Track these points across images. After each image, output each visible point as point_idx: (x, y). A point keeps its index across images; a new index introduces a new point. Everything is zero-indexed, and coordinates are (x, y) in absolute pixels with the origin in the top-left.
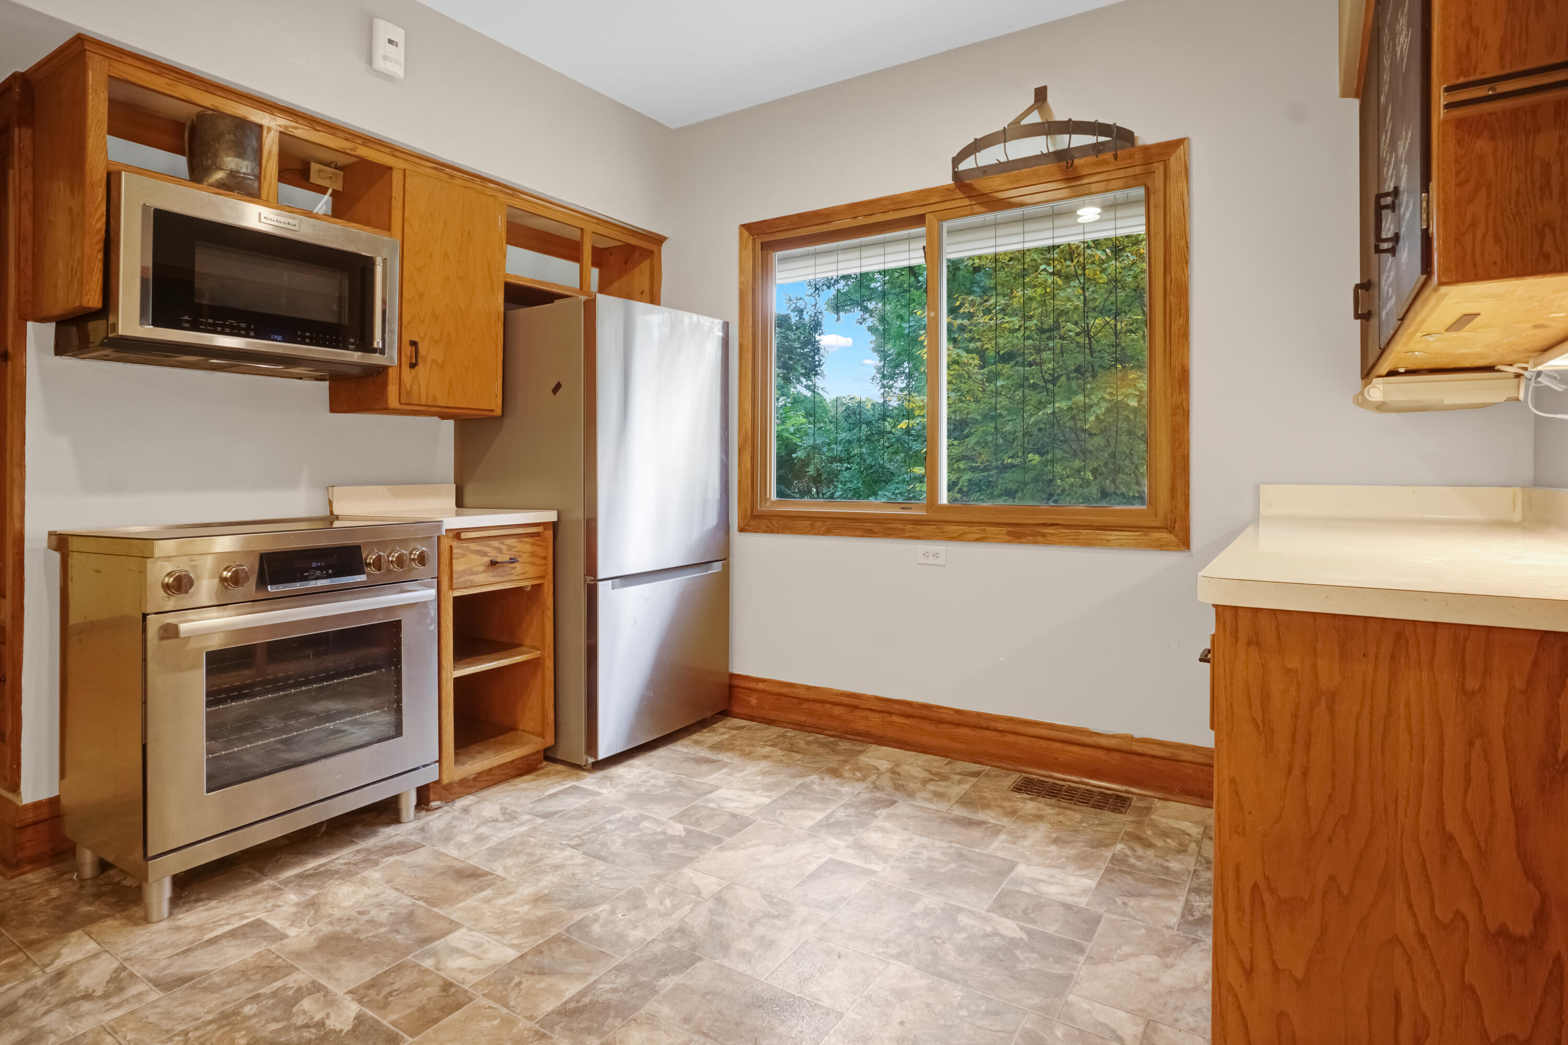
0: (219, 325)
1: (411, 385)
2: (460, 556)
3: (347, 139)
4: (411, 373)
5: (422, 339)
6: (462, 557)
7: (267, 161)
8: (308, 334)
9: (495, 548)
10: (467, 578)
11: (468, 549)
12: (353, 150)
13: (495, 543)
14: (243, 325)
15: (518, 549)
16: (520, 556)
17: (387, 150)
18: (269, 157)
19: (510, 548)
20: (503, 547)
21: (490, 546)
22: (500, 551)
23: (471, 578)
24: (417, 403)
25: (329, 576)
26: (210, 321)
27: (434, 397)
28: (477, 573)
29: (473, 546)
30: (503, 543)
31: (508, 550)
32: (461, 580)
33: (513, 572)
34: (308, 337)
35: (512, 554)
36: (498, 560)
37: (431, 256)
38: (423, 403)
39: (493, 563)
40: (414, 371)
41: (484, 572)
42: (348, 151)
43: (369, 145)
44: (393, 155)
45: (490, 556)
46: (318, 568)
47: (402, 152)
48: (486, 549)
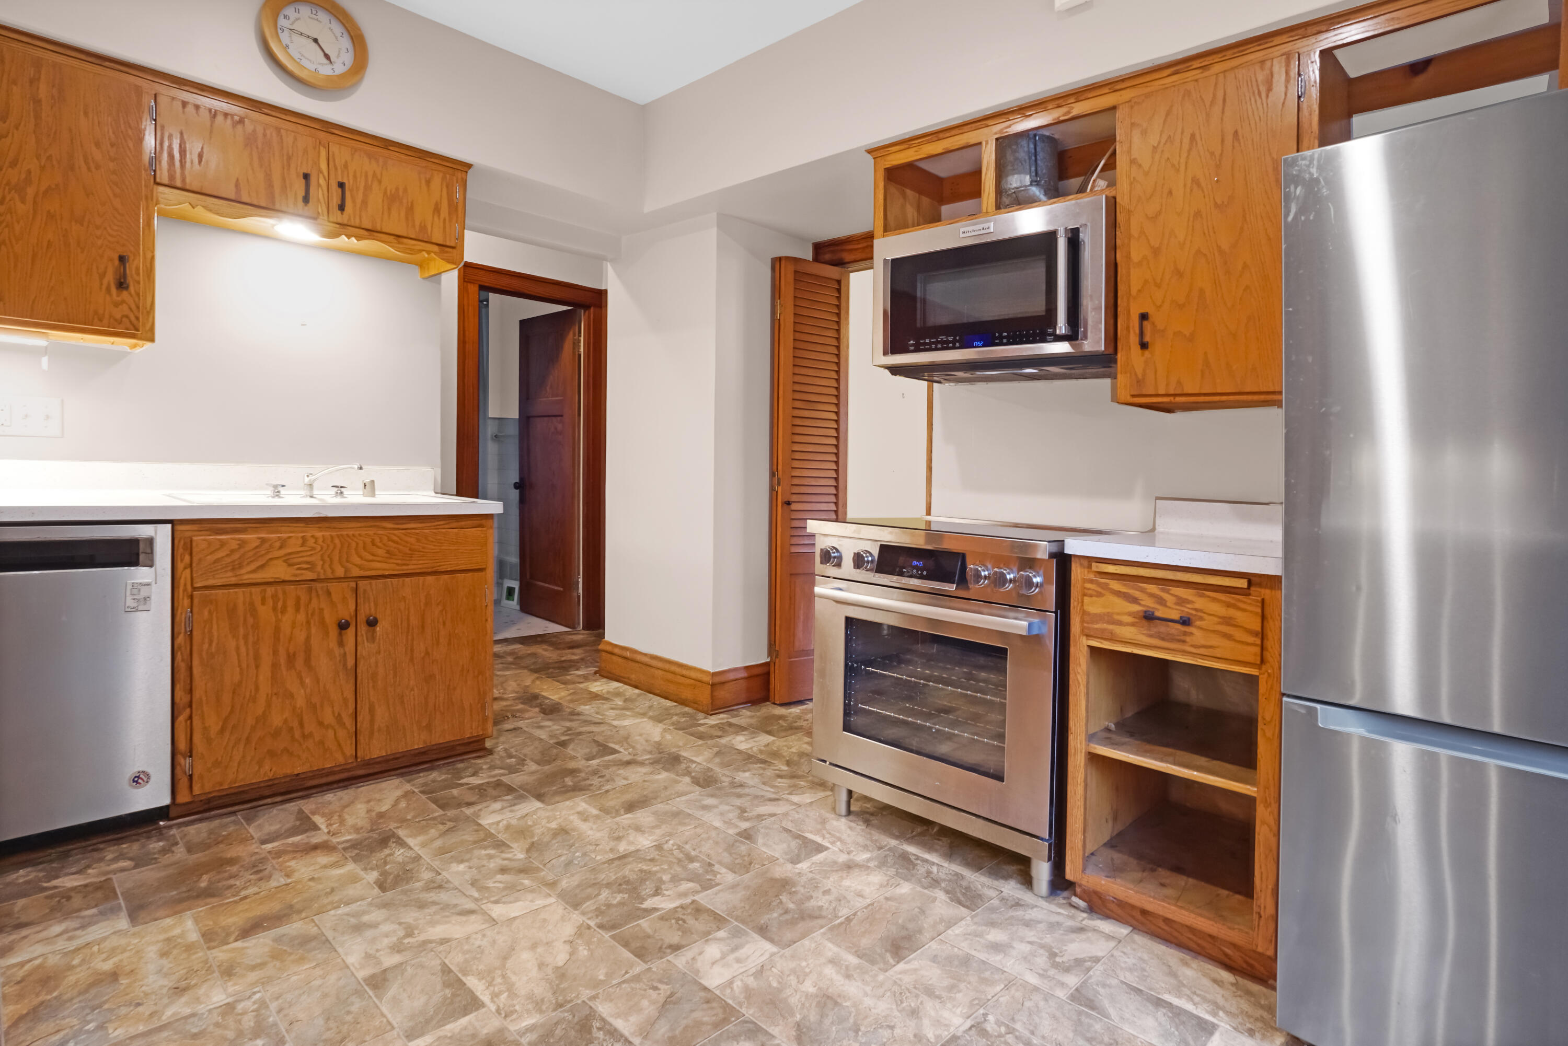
0: (934, 343)
1: (1144, 370)
2: (1095, 593)
3: (1059, 106)
4: (1143, 355)
5: (1159, 308)
6: (1097, 596)
7: (986, 174)
8: (1005, 334)
9: (1152, 595)
10: (1105, 626)
11: (1105, 587)
12: (1069, 112)
13: (1152, 588)
14: (951, 339)
15: (1197, 606)
16: (1201, 619)
17: (1106, 90)
18: (987, 169)
19: (1181, 601)
20: (1165, 596)
21: (1143, 591)
22: (1162, 602)
23: (1111, 627)
24: (1153, 393)
25: (921, 577)
26: (927, 341)
27: (1179, 383)
28: (1120, 623)
29: (1115, 585)
30: (1168, 592)
31: (1177, 604)
32: (1096, 626)
33: (1188, 639)
34: (1005, 337)
35: (1187, 610)
36: (1158, 614)
37: (1170, 193)
38: (1162, 392)
39: (1149, 617)
40: (1147, 353)
41: (1133, 625)
42: (1062, 118)
43: (1083, 97)
44: (1115, 91)
45: (1144, 606)
46: (917, 568)
47: (1123, 80)
48: (1137, 594)
